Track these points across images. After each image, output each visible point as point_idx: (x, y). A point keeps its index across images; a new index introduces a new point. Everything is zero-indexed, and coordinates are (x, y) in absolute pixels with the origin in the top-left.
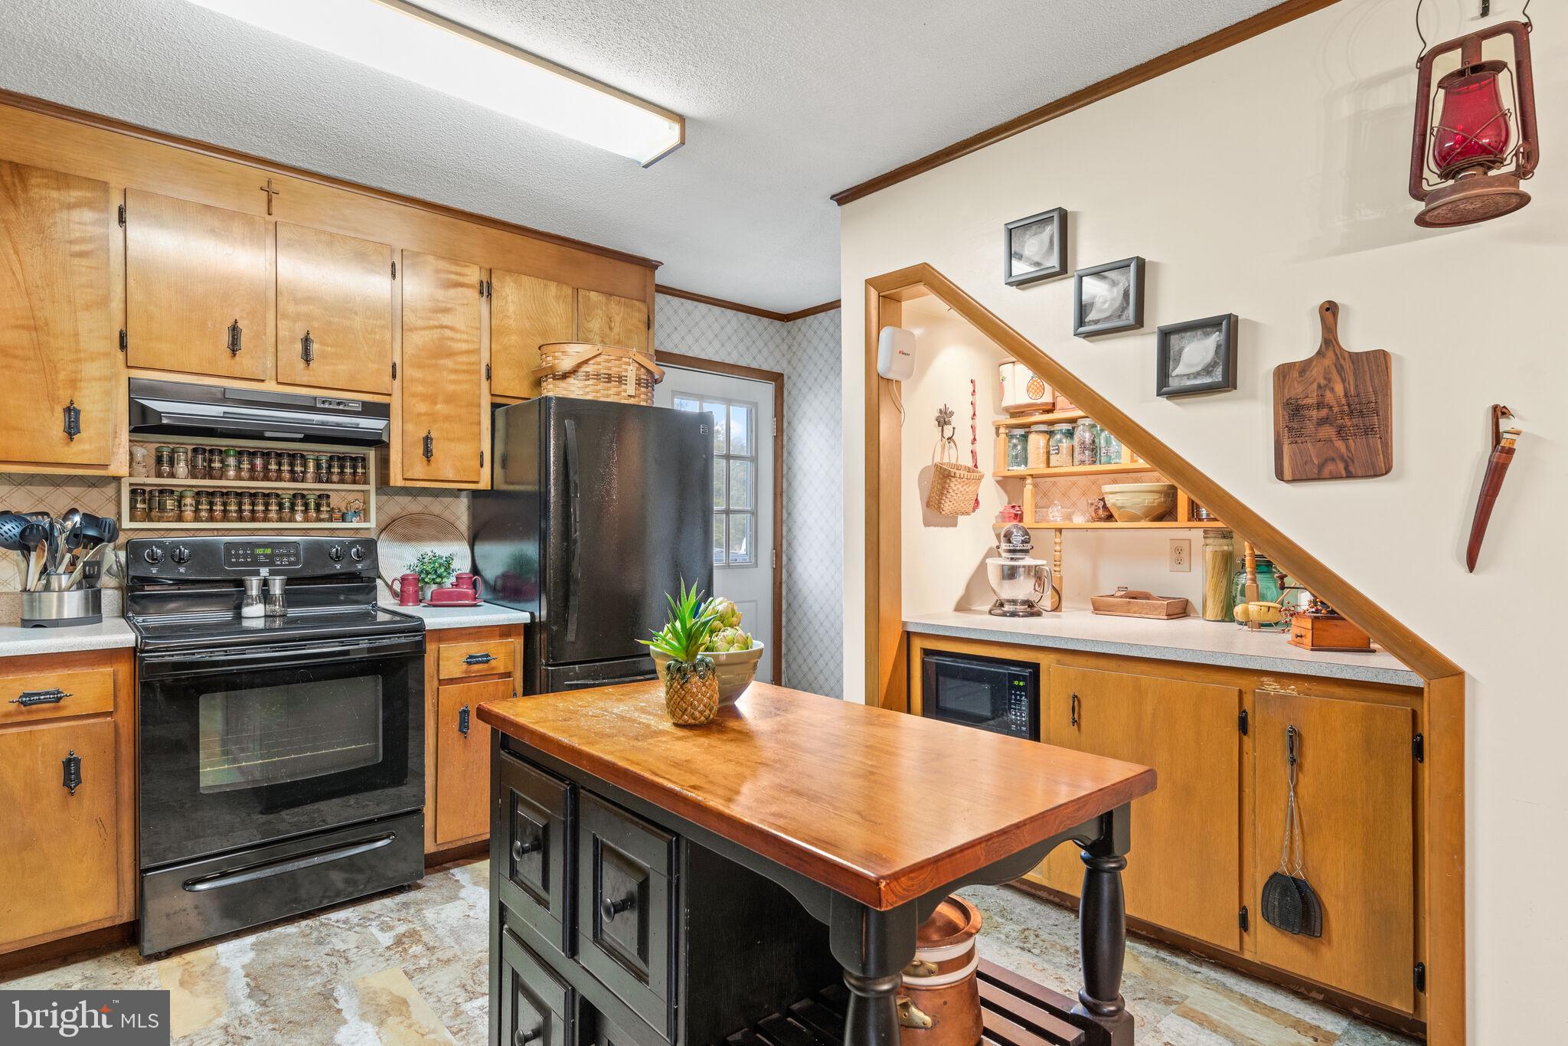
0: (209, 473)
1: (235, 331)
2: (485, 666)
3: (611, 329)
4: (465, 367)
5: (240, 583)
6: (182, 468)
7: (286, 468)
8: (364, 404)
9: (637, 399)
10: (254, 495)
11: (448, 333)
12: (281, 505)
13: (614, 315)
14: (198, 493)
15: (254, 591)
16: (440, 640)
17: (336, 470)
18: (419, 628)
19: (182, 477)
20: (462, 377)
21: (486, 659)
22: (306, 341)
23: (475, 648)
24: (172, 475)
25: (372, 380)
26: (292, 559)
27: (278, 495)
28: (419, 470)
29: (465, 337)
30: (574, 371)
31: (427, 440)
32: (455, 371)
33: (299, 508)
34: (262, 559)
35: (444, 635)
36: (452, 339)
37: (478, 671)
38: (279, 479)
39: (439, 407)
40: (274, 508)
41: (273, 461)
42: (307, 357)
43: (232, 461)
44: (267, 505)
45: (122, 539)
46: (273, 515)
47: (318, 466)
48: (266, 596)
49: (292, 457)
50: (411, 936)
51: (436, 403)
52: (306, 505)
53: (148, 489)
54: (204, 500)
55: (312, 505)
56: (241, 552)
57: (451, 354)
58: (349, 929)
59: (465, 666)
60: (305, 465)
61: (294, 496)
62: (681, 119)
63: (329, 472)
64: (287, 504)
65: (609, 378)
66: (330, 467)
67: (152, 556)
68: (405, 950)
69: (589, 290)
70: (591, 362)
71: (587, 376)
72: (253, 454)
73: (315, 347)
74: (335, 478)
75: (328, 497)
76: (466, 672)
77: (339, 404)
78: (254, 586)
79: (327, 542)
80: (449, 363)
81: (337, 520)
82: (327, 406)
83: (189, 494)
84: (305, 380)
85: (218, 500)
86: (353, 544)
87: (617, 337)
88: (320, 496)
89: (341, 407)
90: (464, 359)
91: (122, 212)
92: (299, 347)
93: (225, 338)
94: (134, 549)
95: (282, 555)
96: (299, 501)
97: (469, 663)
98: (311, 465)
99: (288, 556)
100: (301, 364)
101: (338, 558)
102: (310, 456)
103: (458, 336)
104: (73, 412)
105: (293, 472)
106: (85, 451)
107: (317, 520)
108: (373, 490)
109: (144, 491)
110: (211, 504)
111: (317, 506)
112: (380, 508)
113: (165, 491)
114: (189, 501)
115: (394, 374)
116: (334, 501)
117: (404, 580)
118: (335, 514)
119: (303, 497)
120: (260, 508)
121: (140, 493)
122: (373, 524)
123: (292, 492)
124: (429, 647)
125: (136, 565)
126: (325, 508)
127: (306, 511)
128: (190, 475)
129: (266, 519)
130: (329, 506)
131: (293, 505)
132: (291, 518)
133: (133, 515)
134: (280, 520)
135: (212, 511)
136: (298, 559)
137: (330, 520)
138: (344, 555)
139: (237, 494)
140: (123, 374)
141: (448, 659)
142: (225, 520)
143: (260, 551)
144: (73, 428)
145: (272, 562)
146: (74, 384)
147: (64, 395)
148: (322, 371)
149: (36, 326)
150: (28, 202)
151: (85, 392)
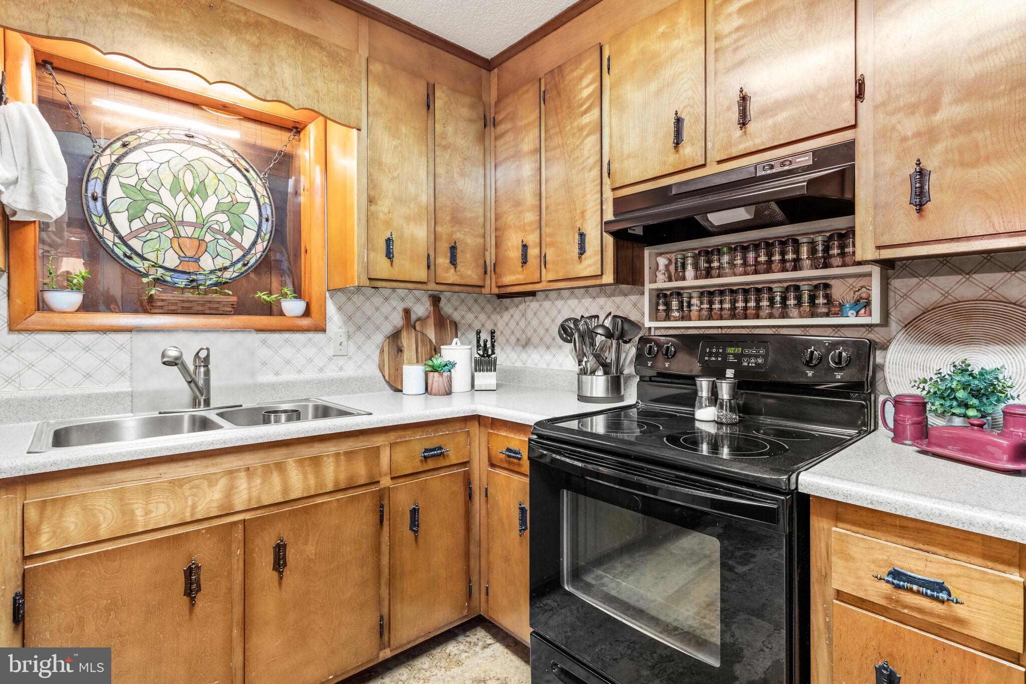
0: (708, 274)
1: (679, 124)
6: (690, 272)
7: (777, 257)
8: (815, 153)
10: (746, 292)
12: (772, 301)
14: (701, 293)
15: (705, 394)
16: (837, 519)
17: (835, 251)
19: (691, 280)
22: (743, 102)
24: (684, 279)
25: (825, 116)
26: (760, 361)
27: (768, 289)
28: (902, 229)
31: (921, 176)
33: (792, 302)
34: (731, 359)
37: (920, 610)
38: (768, 270)
39: (944, 113)
40: (765, 303)
41: (762, 252)
42: (743, 122)
43: (726, 258)
44: (758, 301)
46: (764, 311)
47: (813, 251)
48: (714, 398)
52: (799, 299)
53: (668, 293)
54: (705, 299)
55: (806, 297)
56: (714, 350)
59: (886, 588)
60: (797, 251)
61: (787, 289)
63: (828, 256)
64: (778, 299)
66: (827, 249)
67: (650, 351)
72: (745, 249)
74: (837, 261)
75: (827, 286)
76: (889, 598)
77: (783, 164)
78: (704, 385)
81: (836, 314)
82: (768, 172)
83: (695, 295)
84: (742, 149)
85: (717, 299)
86: (834, 345)
88: (816, 287)
89: (786, 168)
92: (736, 112)
94: (646, 343)
95: (750, 356)
96: (792, 295)
97: (895, 585)
98: (805, 250)
99: (757, 357)
100: (738, 131)
101: (810, 363)
102: (803, 239)
104: (582, 236)
105: (783, 261)
106: (589, 265)
107: (813, 315)
108: (876, 271)
109: (665, 296)
110: (711, 303)
111: (812, 298)
112: (905, 296)
113: (678, 293)
114: (695, 301)
115: (860, 95)
116: (839, 291)
117: (898, 402)
118: (834, 307)
119: (797, 288)
120: (752, 304)
121: (662, 297)
122: (876, 318)
123: (786, 285)
124: (819, 525)
125: (640, 358)
126: (821, 301)
127: (799, 304)
128: (696, 278)
129: (757, 317)
130: (828, 297)
131: (784, 299)
132: (784, 316)
133: (654, 316)
134: (771, 316)
135: (711, 309)
136: (766, 361)
137: (827, 315)
138: (820, 359)
139: (732, 292)
140: (609, 196)
141: (848, 558)
142: (721, 318)
143: (730, 350)
144: (582, 250)
145: (740, 363)
146: (583, 213)
147: (579, 224)
148: (761, 130)
149: (568, 178)
150: (564, 90)
151: (587, 220)
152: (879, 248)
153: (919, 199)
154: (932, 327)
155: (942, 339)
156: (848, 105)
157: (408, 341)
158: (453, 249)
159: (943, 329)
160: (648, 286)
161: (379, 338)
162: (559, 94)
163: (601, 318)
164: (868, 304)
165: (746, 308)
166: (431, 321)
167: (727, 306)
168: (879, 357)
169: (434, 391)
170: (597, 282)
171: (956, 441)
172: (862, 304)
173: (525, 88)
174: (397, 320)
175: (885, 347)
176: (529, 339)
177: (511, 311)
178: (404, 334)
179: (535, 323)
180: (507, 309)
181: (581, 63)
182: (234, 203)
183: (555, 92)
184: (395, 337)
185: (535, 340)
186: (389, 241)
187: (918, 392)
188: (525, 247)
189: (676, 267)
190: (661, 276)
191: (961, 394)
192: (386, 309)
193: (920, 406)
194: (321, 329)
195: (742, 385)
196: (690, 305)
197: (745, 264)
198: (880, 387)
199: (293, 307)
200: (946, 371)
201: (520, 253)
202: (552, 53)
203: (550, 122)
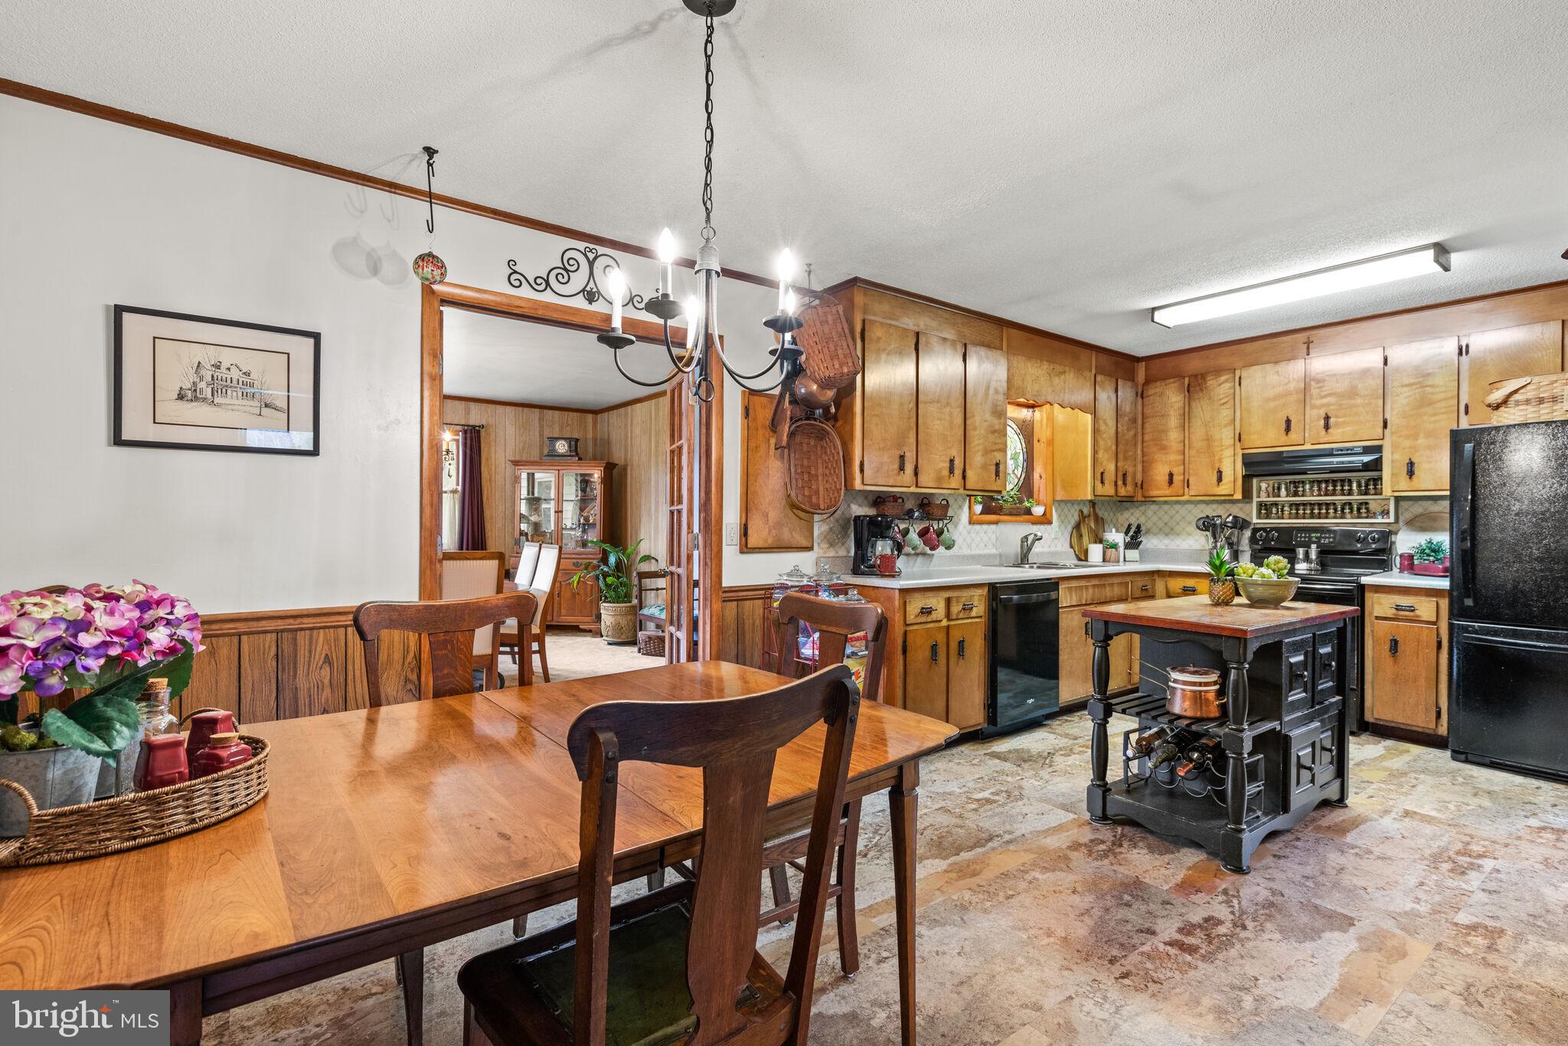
0: (1296, 494)
1: (1288, 422)
2: (1412, 614)
4: (1443, 410)
6: (1283, 492)
7: (1339, 488)
8: (1364, 447)
10: (1320, 505)
11: (1428, 389)
12: (1336, 510)
14: (1291, 505)
15: (1301, 556)
16: (1377, 592)
17: (1371, 487)
19: (1284, 497)
20: (1442, 417)
21: (1412, 609)
22: (1327, 418)
23: (1405, 601)
24: (1279, 496)
25: (1368, 432)
26: (1331, 540)
27: (1334, 504)
28: (1409, 484)
29: (1443, 389)
31: (1411, 464)
32: (1434, 415)
33: (1347, 511)
34: (1314, 539)
35: (1379, 589)
36: (1433, 393)
37: (1403, 616)
38: (1334, 494)
39: (1420, 441)
40: (1331, 511)
41: (1330, 485)
42: (1327, 427)
43: (1308, 486)
44: (1327, 509)
45: (1251, 527)
46: (1331, 515)
47: (1359, 485)
48: (1307, 558)
49: (1342, 481)
51: (1417, 439)
52: (1351, 509)
53: (1268, 504)
54: (1294, 507)
55: (1355, 509)
56: (1303, 535)
57: (1431, 404)
59: (1394, 611)
60: (1350, 485)
61: (1345, 504)
62: (1432, 246)
63: (1367, 489)
64: (1339, 509)
66: (1367, 485)
70: (1521, 391)
71: (1518, 403)
72: (1319, 482)
73: (1332, 420)
74: (1372, 492)
75: (1367, 504)
76: (1396, 615)
77: (1348, 450)
78: (1301, 552)
79: (1358, 531)
80: (1428, 410)
81: (1372, 517)
82: (1341, 452)
83: (1287, 505)
84: (1326, 440)
85: (1302, 508)
86: (1372, 532)
88: (1361, 504)
89: (1350, 452)
90: (1443, 404)
91: (1240, 379)
92: (1322, 422)
93: (1284, 426)
94: (1255, 531)
95: (1325, 538)
96: (1347, 507)
97: (1398, 610)
98: (1355, 485)
99: (1329, 538)
100: (1323, 432)
101: (1358, 540)
103: (1437, 390)
104: (1220, 473)
105: (1342, 490)
106: (1225, 488)
107: (1359, 517)
108: (1392, 498)
109: (1266, 505)
110: (1297, 510)
111: (1359, 509)
112: (1407, 510)
113: (1276, 504)
114: (1286, 508)
115: (1385, 426)
116: (1373, 506)
117: (1401, 556)
118: (1370, 514)
119: (1350, 504)
120: (1324, 511)
121: (1260, 505)
122: (1392, 519)
123: (1344, 502)
124: (1368, 595)
125: (1253, 540)
126: (1363, 510)
127: (1351, 512)
128: (1287, 496)
129: (1327, 518)
130: (1367, 509)
131: (1343, 509)
132: (1342, 517)
133: (1259, 516)
134: (1335, 518)
135: (1297, 513)
136: (1335, 540)
137: (1367, 518)
138: (1364, 539)
139: (1311, 504)
140: (1240, 453)
141: (1380, 604)
142: (1304, 518)
143: (1313, 535)
144: (1220, 479)
145: (1319, 541)
146: (1220, 460)
147: (1217, 466)
148: (1336, 433)
149: (1209, 439)
150: (1206, 388)
151: (1224, 463)
152: (1393, 492)
153: (1411, 473)
154: (1418, 524)
155: (1423, 529)
156: (1380, 430)
157: (1084, 531)
158: (1124, 475)
159: (1424, 525)
160: (1255, 500)
161: (1070, 528)
162: (1202, 390)
163: (1224, 517)
164: (1388, 513)
165: (1320, 513)
166: (1092, 518)
167: (1308, 512)
168: (1393, 538)
169: (1112, 559)
170: (1230, 498)
171: (1426, 568)
172: (1386, 513)
173: (1172, 380)
174: (1076, 517)
175: (1396, 533)
176: (1149, 530)
177: (1131, 511)
178: (1082, 526)
179: (1155, 518)
180: (1127, 509)
181: (1220, 376)
182: (1016, 453)
183: (1198, 388)
184: (1077, 527)
185: (1155, 530)
186: (1102, 473)
187: (1409, 551)
188: (1171, 475)
189: (1274, 490)
190: (1263, 493)
191: (1427, 551)
192: (1072, 511)
193: (1411, 557)
194: (1050, 523)
195: (1323, 552)
196: (1282, 511)
197: (1320, 489)
198: (1394, 552)
199: (1038, 511)
200: (1423, 542)
201: (1167, 477)
202: (1194, 364)
203: (1193, 405)
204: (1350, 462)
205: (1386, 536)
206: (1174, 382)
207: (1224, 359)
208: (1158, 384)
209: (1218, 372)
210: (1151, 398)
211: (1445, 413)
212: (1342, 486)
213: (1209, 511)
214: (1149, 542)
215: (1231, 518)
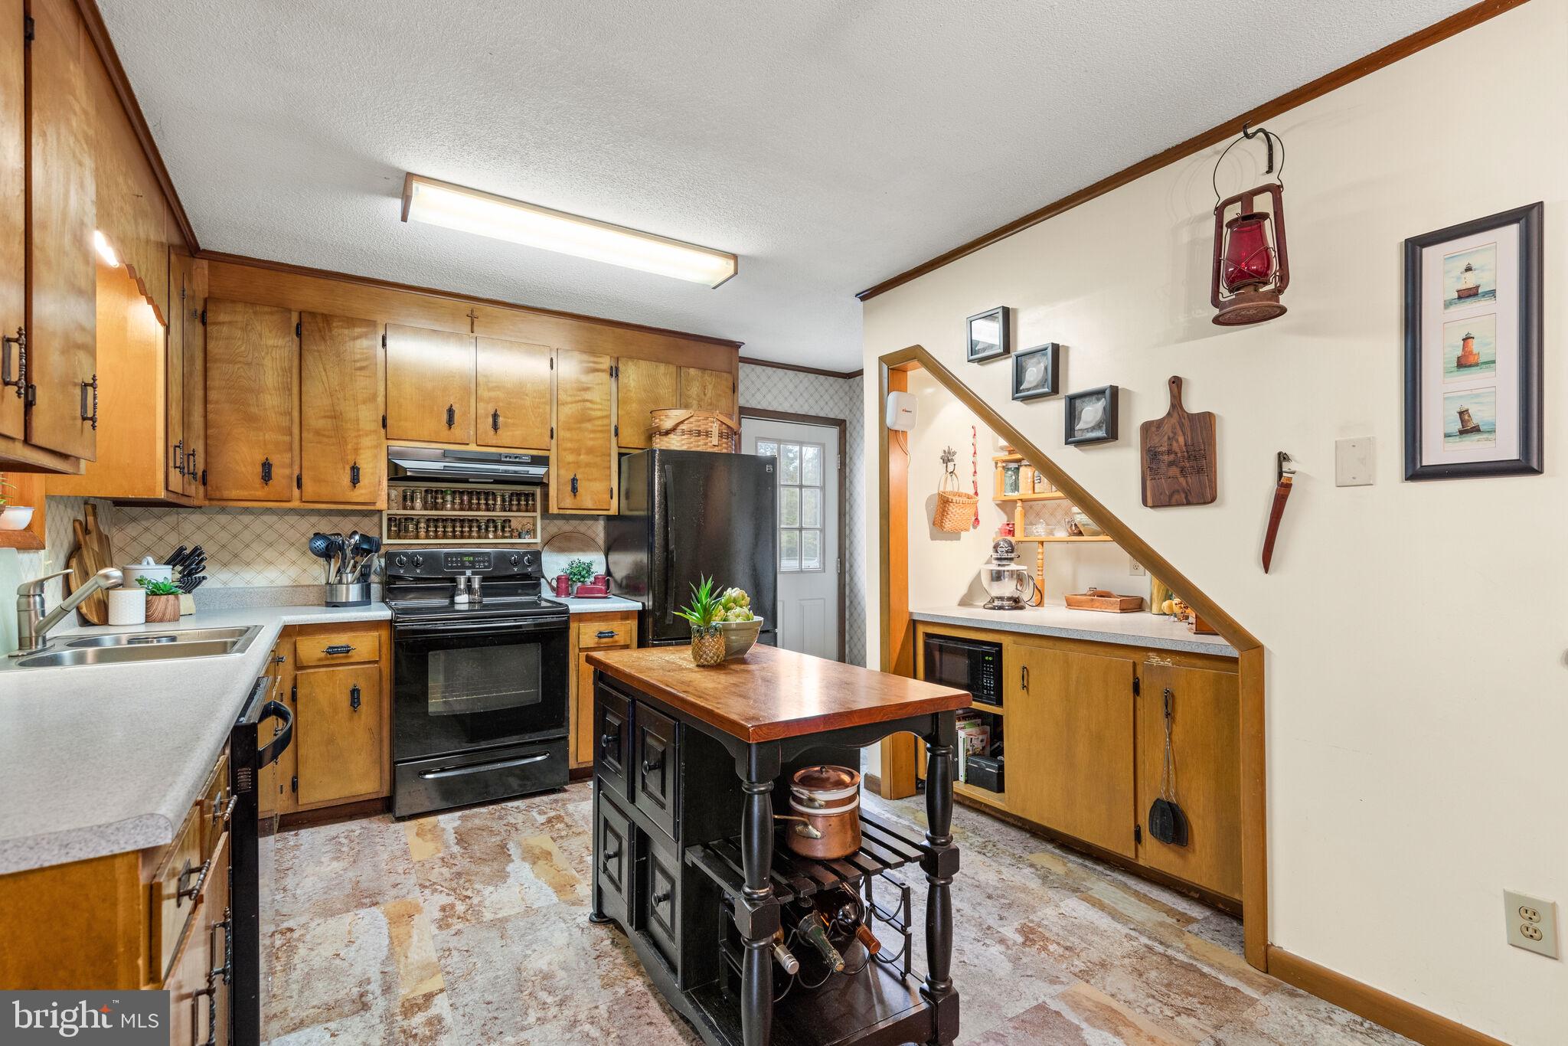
0: (435, 507)
1: (451, 412)
2: (611, 639)
3: (705, 394)
4: (600, 428)
5: (453, 580)
6: (418, 503)
7: (483, 502)
8: (533, 457)
9: (720, 447)
10: (463, 521)
11: (588, 405)
12: (479, 527)
13: (708, 384)
14: (428, 520)
15: (462, 586)
16: (580, 621)
17: (515, 503)
18: (566, 611)
19: (418, 510)
20: (598, 435)
21: (611, 635)
22: (495, 416)
23: (604, 627)
24: (413, 508)
25: (537, 441)
26: (486, 564)
27: (477, 520)
28: (568, 502)
29: (600, 407)
30: (674, 429)
31: (574, 481)
32: (593, 431)
33: (491, 529)
34: (467, 564)
35: (582, 617)
36: (591, 409)
37: (606, 643)
38: (478, 509)
39: (582, 457)
40: (475, 529)
41: (474, 497)
42: (495, 427)
43: (449, 498)
44: (470, 527)
45: (383, 551)
46: (474, 534)
47: (503, 500)
48: (469, 590)
49: (487, 494)
50: (558, 818)
51: (580, 455)
52: (496, 527)
53: (398, 517)
54: (432, 524)
55: (500, 527)
56: (454, 559)
57: (590, 420)
58: (519, 812)
59: (597, 639)
60: (495, 500)
61: (488, 520)
62: (735, 257)
63: (511, 504)
64: (483, 527)
65: (699, 433)
66: (511, 500)
67: (400, 561)
68: (553, 826)
69: (689, 367)
70: (686, 422)
71: (683, 432)
72: (462, 493)
73: (501, 420)
74: (514, 508)
75: (510, 521)
76: (597, 643)
77: (516, 458)
78: (462, 582)
79: (508, 552)
80: (588, 426)
81: (515, 537)
82: (508, 459)
83: (422, 520)
84: (494, 442)
85: (440, 524)
86: (525, 554)
87: (709, 401)
88: (504, 521)
89: (517, 460)
90: (599, 422)
91: (384, 339)
92: (490, 420)
93: (445, 417)
94: (390, 557)
95: (480, 562)
96: (491, 525)
97: (599, 637)
98: (499, 499)
99: (484, 562)
100: (492, 432)
101: (516, 564)
102: (498, 494)
103: (595, 406)
104: (355, 468)
105: (486, 504)
107: (504, 537)
108: (538, 516)
109: (396, 519)
110: (436, 527)
111: (503, 527)
113: (408, 519)
114: (422, 525)
115: (552, 435)
116: (518, 524)
117: (557, 579)
118: (515, 533)
119: (494, 521)
121: (391, 520)
122: (539, 539)
123: (487, 518)
124: (572, 625)
126: (508, 529)
127: (495, 531)
128: (424, 509)
129: (469, 537)
130: (511, 527)
131: (487, 527)
132: (487, 537)
133: (391, 535)
134: (479, 537)
135: (436, 531)
136: (490, 564)
137: (511, 537)
138: (519, 561)
139: (452, 520)
140: (384, 444)
143: (464, 559)
144: (355, 481)
145: (473, 566)
146: (356, 450)
147: (351, 458)
148: (506, 436)
149: (335, 416)
150: (332, 338)
151: (362, 456)
152: (559, 509)
153: (574, 490)
154: (557, 544)
156: (548, 438)
158: (190, 456)
160: (386, 512)
162: (323, 339)
164: (535, 532)
166: (94, 535)
168: (540, 559)
172: (531, 532)
173: (266, 309)
174: (70, 541)
175: (543, 555)
181: (353, 326)
183: (315, 335)
186: (176, 449)
187: (561, 574)
188: (268, 465)
190: (393, 504)
192: (66, 520)
193: (566, 579)
194: (41, 545)
196: (418, 528)
197: (462, 503)
199: (20, 518)
201: (260, 469)
202: (310, 296)
203: (310, 360)
204: (516, 472)
205: (536, 557)
206: (272, 313)
207: (357, 302)
208: (240, 307)
209: (351, 321)
210: (225, 329)
211: (601, 431)
212: (487, 499)
213: (325, 526)
214: (215, 579)
215: (357, 537)
